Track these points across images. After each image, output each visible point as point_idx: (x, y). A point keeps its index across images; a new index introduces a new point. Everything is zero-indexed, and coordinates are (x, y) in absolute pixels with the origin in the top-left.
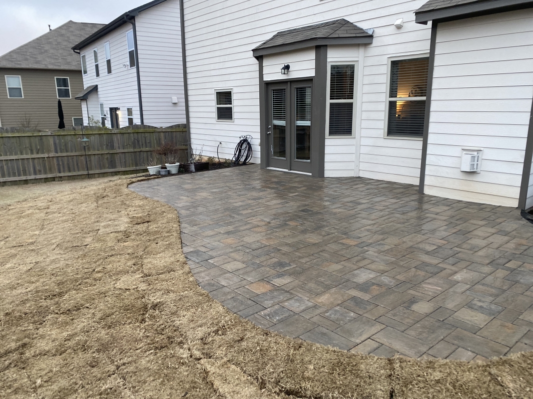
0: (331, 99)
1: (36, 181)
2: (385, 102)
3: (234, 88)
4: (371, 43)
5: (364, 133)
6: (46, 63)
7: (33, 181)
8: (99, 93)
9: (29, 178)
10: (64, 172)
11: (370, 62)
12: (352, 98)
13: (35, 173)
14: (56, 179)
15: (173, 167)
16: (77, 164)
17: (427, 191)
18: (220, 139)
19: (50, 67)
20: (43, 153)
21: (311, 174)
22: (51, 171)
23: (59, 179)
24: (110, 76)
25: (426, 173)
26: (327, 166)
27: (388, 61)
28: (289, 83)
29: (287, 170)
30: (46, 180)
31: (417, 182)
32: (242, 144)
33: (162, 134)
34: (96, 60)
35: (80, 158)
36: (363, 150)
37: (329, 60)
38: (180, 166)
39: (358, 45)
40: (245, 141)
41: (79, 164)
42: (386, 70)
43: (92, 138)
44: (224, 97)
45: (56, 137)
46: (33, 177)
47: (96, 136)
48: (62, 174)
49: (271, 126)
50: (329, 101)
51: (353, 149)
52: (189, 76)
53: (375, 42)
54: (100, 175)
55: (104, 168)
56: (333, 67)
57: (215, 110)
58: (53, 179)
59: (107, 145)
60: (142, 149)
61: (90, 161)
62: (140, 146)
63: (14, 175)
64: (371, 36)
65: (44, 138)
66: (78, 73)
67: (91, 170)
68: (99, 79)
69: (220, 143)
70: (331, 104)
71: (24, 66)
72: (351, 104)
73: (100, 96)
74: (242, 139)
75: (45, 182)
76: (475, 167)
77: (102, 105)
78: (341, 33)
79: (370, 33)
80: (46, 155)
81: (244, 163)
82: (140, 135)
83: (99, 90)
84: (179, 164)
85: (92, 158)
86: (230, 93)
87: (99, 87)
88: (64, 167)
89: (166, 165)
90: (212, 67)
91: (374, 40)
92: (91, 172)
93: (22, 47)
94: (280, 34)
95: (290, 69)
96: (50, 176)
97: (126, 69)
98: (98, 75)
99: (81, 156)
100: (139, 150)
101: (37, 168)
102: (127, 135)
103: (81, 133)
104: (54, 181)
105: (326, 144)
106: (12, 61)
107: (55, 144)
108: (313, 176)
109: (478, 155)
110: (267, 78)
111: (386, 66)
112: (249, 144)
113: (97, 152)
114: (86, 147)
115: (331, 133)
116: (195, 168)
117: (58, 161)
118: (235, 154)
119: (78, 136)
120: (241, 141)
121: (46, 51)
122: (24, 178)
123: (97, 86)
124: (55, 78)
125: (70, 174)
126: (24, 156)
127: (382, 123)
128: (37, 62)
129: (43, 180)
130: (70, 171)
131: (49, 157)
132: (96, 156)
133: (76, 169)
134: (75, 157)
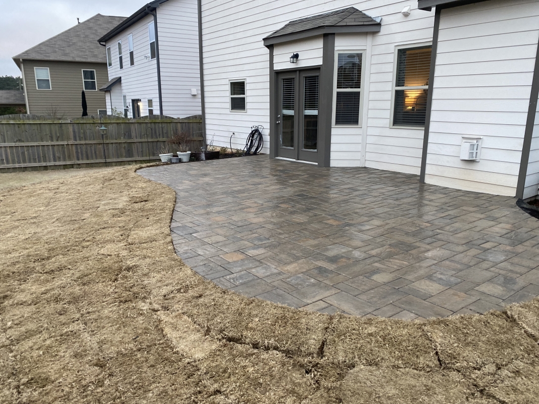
1: (55, 168)
2: (392, 91)
3: (248, 78)
4: (379, 32)
5: (371, 122)
6: (73, 55)
7: (52, 168)
8: (123, 85)
9: (48, 164)
10: (82, 159)
11: (377, 50)
12: (359, 87)
13: (55, 160)
14: (75, 166)
15: (184, 155)
16: (95, 152)
17: (428, 180)
18: (234, 130)
19: (78, 59)
20: (62, 140)
21: (317, 164)
22: (70, 158)
23: (78, 167)
24: (133, 68)
25: (428, 161)
26: (333, 156)
27: (395, 50)
28: (298, 72)
29: (294, 160)
30: (65, 167)
31: (418, 172)
32: (254, 133)
33: (179, 125)
34: (120, 53)
35: (98, 146)
36: (370, 140)
37: (336, 48)
38: (191, 155)
39: (366, 34)
40: (257, 131)
41: (97, 153)
42: (393, 59)
43: (110, 127)
44: (238, 87)
45: (75, 125)
46: (52, 163)
47: (114, 125)
48: (80, 162)
49: (281, 116)
50: (335, 90)
51: (359, 139)
52: (205, 67)
53: (383, 30)
54: (118, 163)
55: (122, 156)
56: (340, 56)
57: (229, 100)
58: (72, 166)
59: (125, 135)
60: (159, 139)
61: (108, 149)
62: (157, 136)
64: (379, 25)
65: (64, 127)
66: (103, 66)
67: (109, 158)
68: (123, 71)
69: (234, 134)
71: (52, 58)
72: (358, 93)
73: (123, 88)
74: (253, 129)
75: (64, 169)
76: (474, 155)
77: (125, 97)
78: (349, 21)
79: (378, 21)
80: (65, 143)
81: (255, 153)
82: (157, 125)
83: (122, 82)
84: (190, 152)
85: (110, 146)
86: (243, 83)
87: (122, 79)
88: (82, 155)
89: (178, 153)
90: (227, 57)
91: (382, 28)
92: (108, 160)
93: (51, 39)
94: (292, 24)
95: (299, 58)
96: (68, 163)
97: (147, 61)
98: (121, 67)
99: (99, 144)
100: (156, 140)
101: (57, 155)
102: (145, 125)
103: (100, 122)
104: (73, 168)
105: (332, 133)
106: (41, 54)
107: (74, 132)
108: (319, 166)
109: (477, 143)
110: (277, 67)
111: (393, 55)
112: (260, 134)
114: (104, 136)
115: (337, 122)
116: (205, 157)
117: (77, 149)
118: (247, 145)
119: (96, 124)
120: (252, 131)
121: (74, 44)
122: (44, 164)
123: (121, 77)
124: (82, 70)
125: (88, 162)
126: (45, 143)
127: (388, 113)
128: (66, 55)
129: (62, 167)
130: (88, 159)
131: (68, 145)
132: (114, 145)
133: (94, 157)
134: (93, 145)
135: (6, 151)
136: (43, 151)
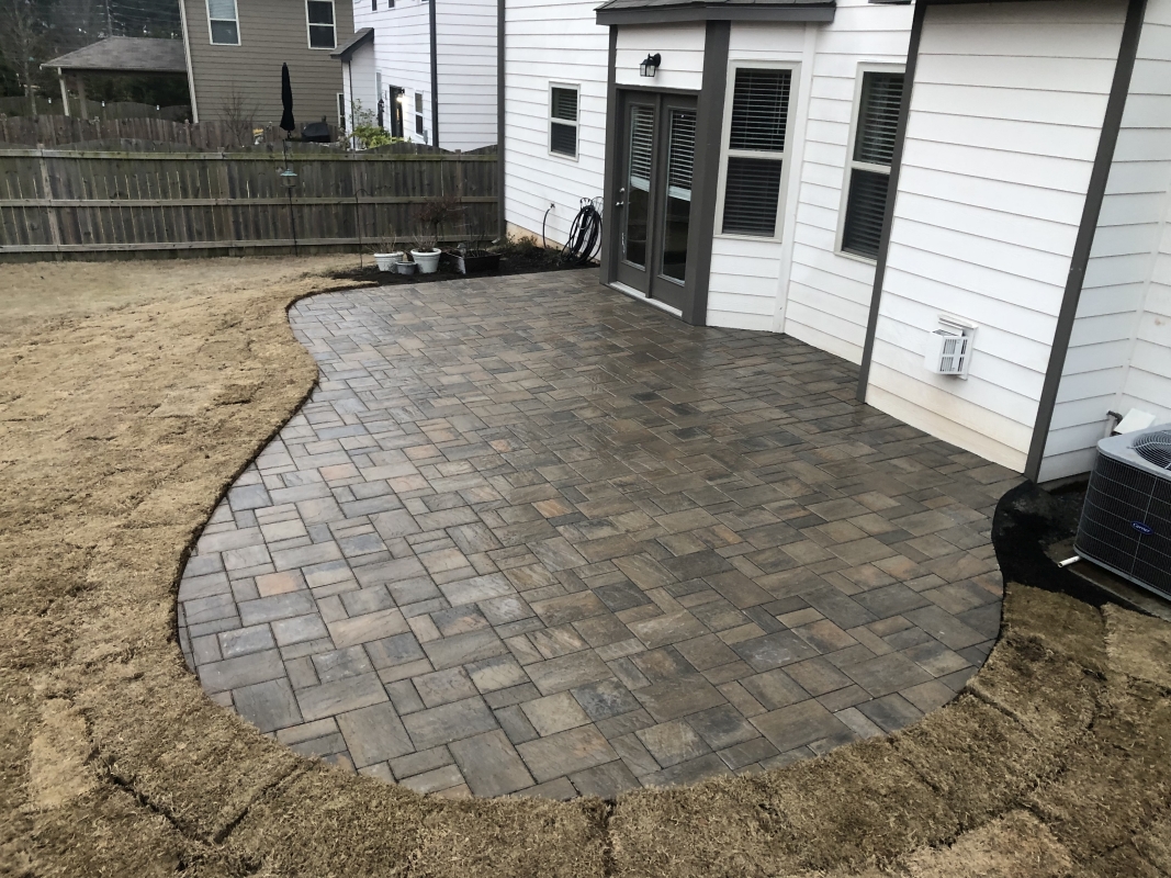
0: (732, 146)
1: (192, 254)
2: (845, 168)
3: (581, 85)
4: (830, 22)
5: (802, 234)
7: (186, 253)
8: (377, 48)
9: (178, 245)
10: (247, 238)
11: (826, 65)
12: (781, 149)
13: (191, 238)
14: (232, 253)
15: (426, 260)
16: (274, 224)
17: (871, 397)
18: (555, 198)
20: (206, 196)
21: (679, 313)
22: (221, 236)
23: (238, 253)
25: (874, 356)
26: (713, 301)
27: (858, 72)
28: (658, 100)
30: (213, 253)
32: (587, 214)
33: (459, 167)
35: (280, 210)
37: (732, 55)
38: (441, 259)
39: (803, 25)
40: (592, 208)
41: (279, 225)
42: (851, 91)
43: (307, 168)
44: (564, 100)
45: (233, 164)
46: (185, 245)
48: (243, 243)
49: (627, 189)
50: (726, 152)
51: (773, 269)
52: (509, 42)
53: (840, 19)
55: (330, 234)
56: (740, 72)
57: (547, 128)
58: (225, 252)
59: (338, 187)
60: (412, 198)
61: (301, 217)
62: (408, 191)
63: (151, 240)
64: (831, 5)
65: (210, 165)
67: (303, 237)
68: (376, 15)
69: (553, 206)
70: (732, 160)
72: (777, 164)
73: (378, 55)
74: (586, 203)
75: (210, 257)
76: (956, 364)
77: (379, 75)
80: (212, 201)
81: (584, 261)
82: (408, 165)
83: (377, 40)
84: (440, 251)
85: (306, 210)
86: (574, 93)
87: (376, 32)
88: (246, 227)
89: (413, 252)
90: (548, 27)
91: (839, 14)
92: (301, 242)
95: (662, 66)
96: (218, 244)
97: (415, 3)
98: (374, 7)
99: (283, 206)
100: (406, 200)
101: (195, 226)
102: (381, 164)
103: (284, 158)
104: (227, 255)
105: (714, 252)
107: (231, 179)
108: (683, 320)
109: (965, 338)
110: (623, 79)
111: (853, 81)
113: (314, 200)
114: (294, 190)
115: (728, 227)
116: (467, 267)
117: (236, 215)
118: (574, 235)
119: (277, 164)
120: (584, 208)
122: (168, 245)
123: (373, 30)
125: (259, 243)
126: (171, 202)
127: (834, 217)
129: (206, 254)
130: (258, 237)
131: (217, 206)
132: (314, 209)
133: (272, 233)
134: (270, 209)
135: (94, 216)
136: (167, 216)
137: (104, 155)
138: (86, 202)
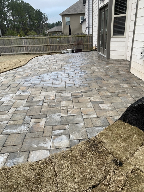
0: (114, 15)
12: (126, 13)
13: (44, 51)
19: (79, 13)
21: (106, 57)
28: (104, 9)
29: (102, 54)
30: (47, 53)
41: (57, 49)
47: (63, 38)
48: (52, 52)
49: (101, 32)
51: (124, 44)
59: (67, 42)
61: (61, 47)
63: (38, 51)
65: (46, 39)
68: (86, 15)
71: (71, 13)
72: (125, 17)
80: (47, 45)
83: (86, 20)
99: (58, 45)
105: (111, 41)
107: (50, 41)
113: (63, 44)
115: (114, 35)
117: (51, 47)
119: (57, 38)
124: (80, 17)
126: (41, 45)
134: (56, 46)
136: (40, 48)
137: (31, 38)
138: (29, 45)
